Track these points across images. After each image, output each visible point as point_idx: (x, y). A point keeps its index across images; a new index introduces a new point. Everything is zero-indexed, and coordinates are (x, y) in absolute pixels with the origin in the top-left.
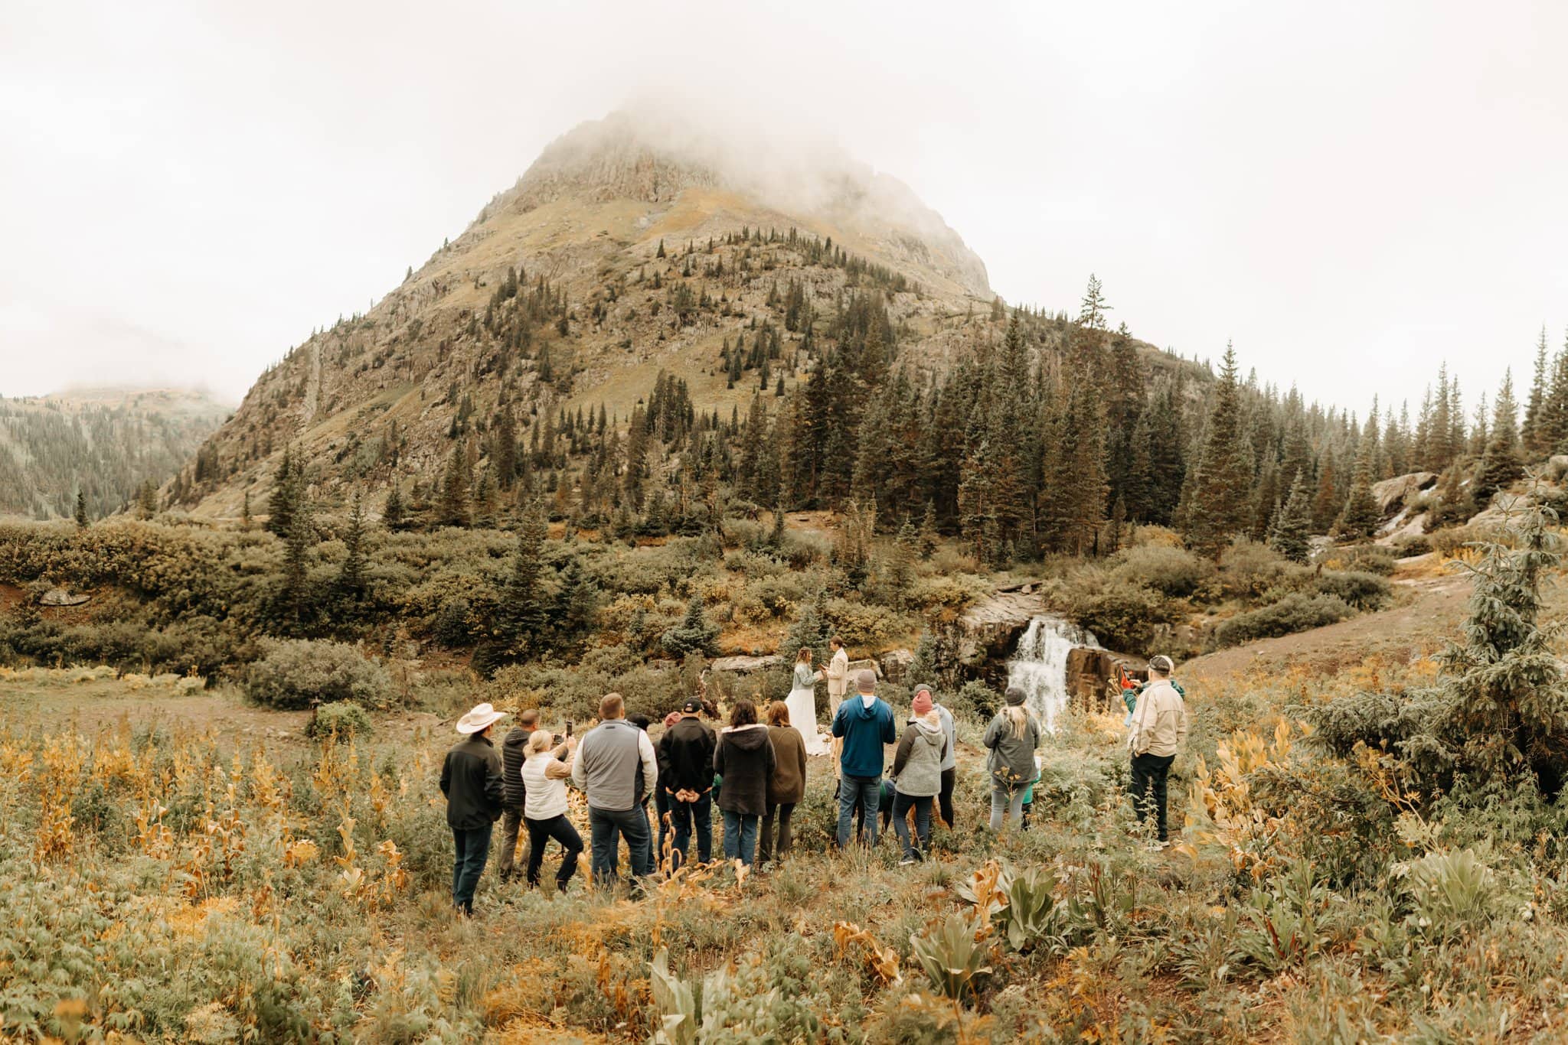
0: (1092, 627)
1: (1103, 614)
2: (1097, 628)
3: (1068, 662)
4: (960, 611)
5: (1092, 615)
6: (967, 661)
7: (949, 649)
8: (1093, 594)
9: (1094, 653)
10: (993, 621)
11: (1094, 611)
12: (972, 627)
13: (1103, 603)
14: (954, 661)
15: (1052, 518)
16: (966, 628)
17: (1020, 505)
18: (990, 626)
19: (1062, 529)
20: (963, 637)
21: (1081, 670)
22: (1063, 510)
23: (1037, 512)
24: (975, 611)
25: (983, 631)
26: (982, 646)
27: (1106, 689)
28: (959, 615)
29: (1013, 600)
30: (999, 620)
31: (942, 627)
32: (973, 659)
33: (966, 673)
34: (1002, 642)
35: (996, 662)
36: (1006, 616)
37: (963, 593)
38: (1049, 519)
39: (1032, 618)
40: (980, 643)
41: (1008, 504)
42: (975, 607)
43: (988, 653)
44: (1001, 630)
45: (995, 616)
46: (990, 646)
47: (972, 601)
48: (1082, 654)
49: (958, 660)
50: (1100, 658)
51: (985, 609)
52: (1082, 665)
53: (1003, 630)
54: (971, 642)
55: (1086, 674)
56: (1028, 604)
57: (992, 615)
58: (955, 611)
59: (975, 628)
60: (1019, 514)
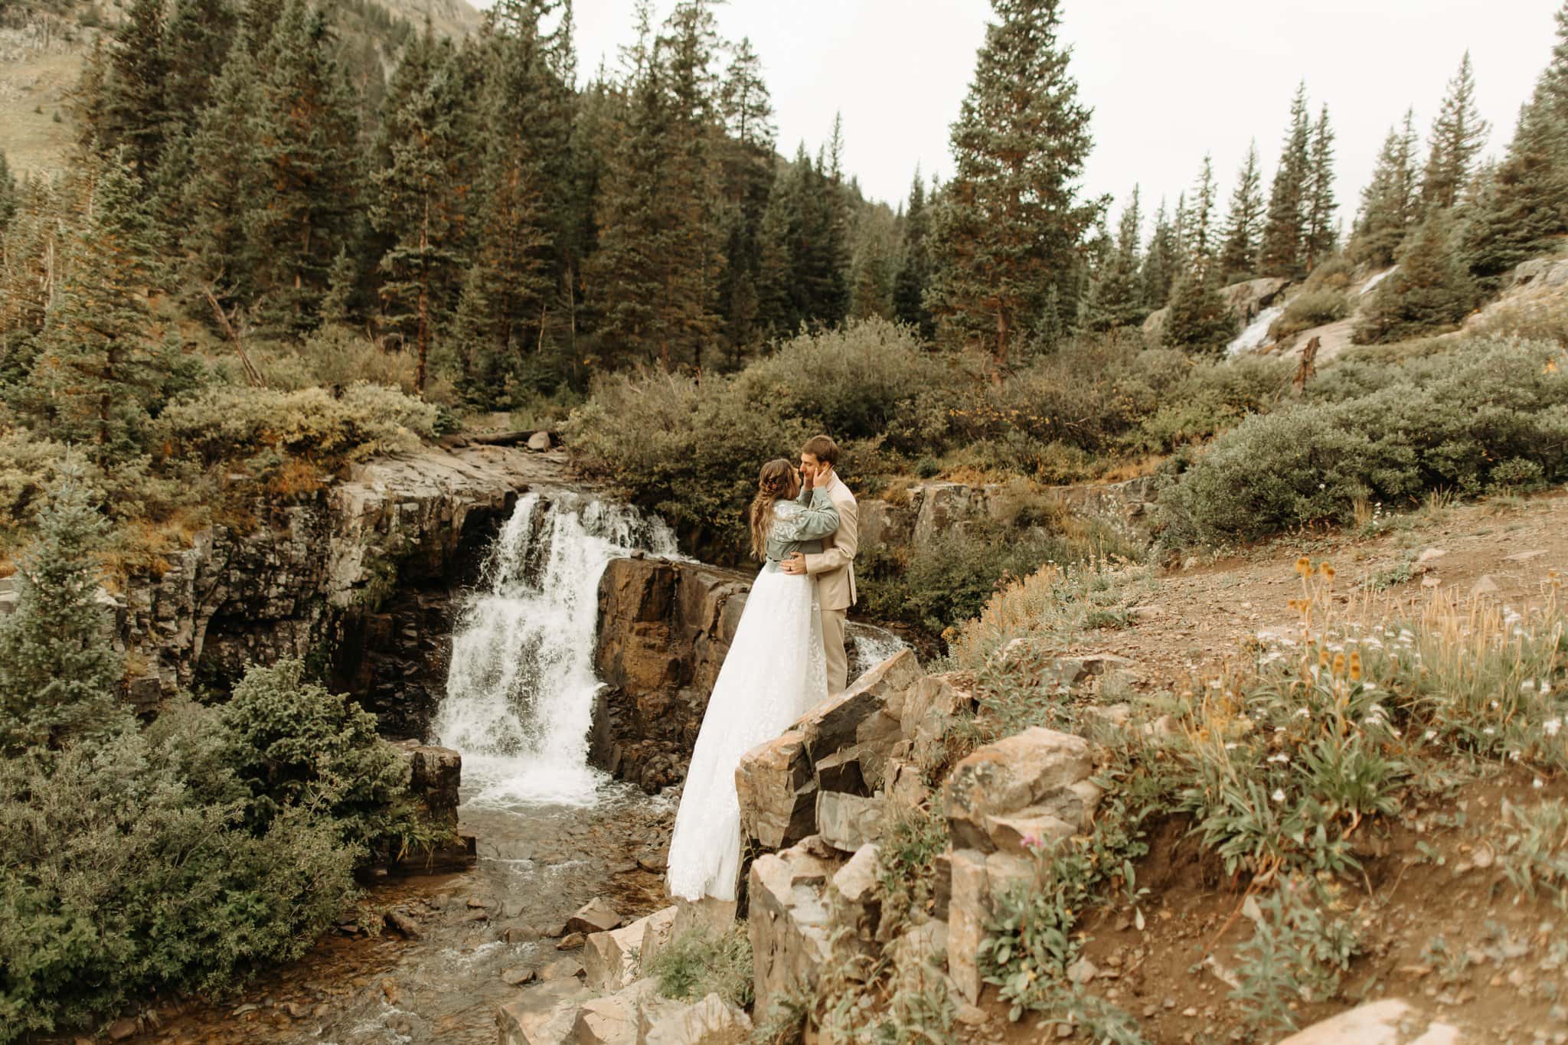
0: (664, 505)
1: (689, 473)
2: (676, 507)
3: (601, 595)
4: (341, 474)
5: (667, 476)
6: (343, 599)
7: (293, 568)
8: (668, 427)
9: (665, 567)
10: (420, 493)
11: (669, 466)
12: (358, 508)
13: (691, 448)
14: (311, 600)
15: (609, 304)
16: (346, 513)
17: (541, 272)
18: (409, 507)
19: (628, 328)
20: (336, 535)
21: (634, 612)
22: (632, 287)
23: (579, 297)
24: (374, 468)
25: (389, 519)
26: (382, 557)
27: (693, 660)
28: (329, 478)
29: (498, 457)
30: (435, 493)
31: (276, 510)
32: (358, 592)
33: (340, 632)
34: (438, 547)
35: (420, 599)
36: (455, 483)
37: (349, 422)
38: (601, 305)
39: (524, 490)
40: (378, 550)
41: (514, 267)
42: (378, 460)
43: (398, 576)
44: (438, 515)
45: (429, 482)
46: (408, 558)
47: (372, 446)
48: (637, 574)
49: (325, 596)
50: (679, 580)
51: (402, 465)
52: (638, 600)
53: (445, 517)
54: (354, 549)
55: (643, 625)
56: (531, 466)
57: (420, 478)
58: (321, 467)
59: (367, 512)
60: (539, 291)
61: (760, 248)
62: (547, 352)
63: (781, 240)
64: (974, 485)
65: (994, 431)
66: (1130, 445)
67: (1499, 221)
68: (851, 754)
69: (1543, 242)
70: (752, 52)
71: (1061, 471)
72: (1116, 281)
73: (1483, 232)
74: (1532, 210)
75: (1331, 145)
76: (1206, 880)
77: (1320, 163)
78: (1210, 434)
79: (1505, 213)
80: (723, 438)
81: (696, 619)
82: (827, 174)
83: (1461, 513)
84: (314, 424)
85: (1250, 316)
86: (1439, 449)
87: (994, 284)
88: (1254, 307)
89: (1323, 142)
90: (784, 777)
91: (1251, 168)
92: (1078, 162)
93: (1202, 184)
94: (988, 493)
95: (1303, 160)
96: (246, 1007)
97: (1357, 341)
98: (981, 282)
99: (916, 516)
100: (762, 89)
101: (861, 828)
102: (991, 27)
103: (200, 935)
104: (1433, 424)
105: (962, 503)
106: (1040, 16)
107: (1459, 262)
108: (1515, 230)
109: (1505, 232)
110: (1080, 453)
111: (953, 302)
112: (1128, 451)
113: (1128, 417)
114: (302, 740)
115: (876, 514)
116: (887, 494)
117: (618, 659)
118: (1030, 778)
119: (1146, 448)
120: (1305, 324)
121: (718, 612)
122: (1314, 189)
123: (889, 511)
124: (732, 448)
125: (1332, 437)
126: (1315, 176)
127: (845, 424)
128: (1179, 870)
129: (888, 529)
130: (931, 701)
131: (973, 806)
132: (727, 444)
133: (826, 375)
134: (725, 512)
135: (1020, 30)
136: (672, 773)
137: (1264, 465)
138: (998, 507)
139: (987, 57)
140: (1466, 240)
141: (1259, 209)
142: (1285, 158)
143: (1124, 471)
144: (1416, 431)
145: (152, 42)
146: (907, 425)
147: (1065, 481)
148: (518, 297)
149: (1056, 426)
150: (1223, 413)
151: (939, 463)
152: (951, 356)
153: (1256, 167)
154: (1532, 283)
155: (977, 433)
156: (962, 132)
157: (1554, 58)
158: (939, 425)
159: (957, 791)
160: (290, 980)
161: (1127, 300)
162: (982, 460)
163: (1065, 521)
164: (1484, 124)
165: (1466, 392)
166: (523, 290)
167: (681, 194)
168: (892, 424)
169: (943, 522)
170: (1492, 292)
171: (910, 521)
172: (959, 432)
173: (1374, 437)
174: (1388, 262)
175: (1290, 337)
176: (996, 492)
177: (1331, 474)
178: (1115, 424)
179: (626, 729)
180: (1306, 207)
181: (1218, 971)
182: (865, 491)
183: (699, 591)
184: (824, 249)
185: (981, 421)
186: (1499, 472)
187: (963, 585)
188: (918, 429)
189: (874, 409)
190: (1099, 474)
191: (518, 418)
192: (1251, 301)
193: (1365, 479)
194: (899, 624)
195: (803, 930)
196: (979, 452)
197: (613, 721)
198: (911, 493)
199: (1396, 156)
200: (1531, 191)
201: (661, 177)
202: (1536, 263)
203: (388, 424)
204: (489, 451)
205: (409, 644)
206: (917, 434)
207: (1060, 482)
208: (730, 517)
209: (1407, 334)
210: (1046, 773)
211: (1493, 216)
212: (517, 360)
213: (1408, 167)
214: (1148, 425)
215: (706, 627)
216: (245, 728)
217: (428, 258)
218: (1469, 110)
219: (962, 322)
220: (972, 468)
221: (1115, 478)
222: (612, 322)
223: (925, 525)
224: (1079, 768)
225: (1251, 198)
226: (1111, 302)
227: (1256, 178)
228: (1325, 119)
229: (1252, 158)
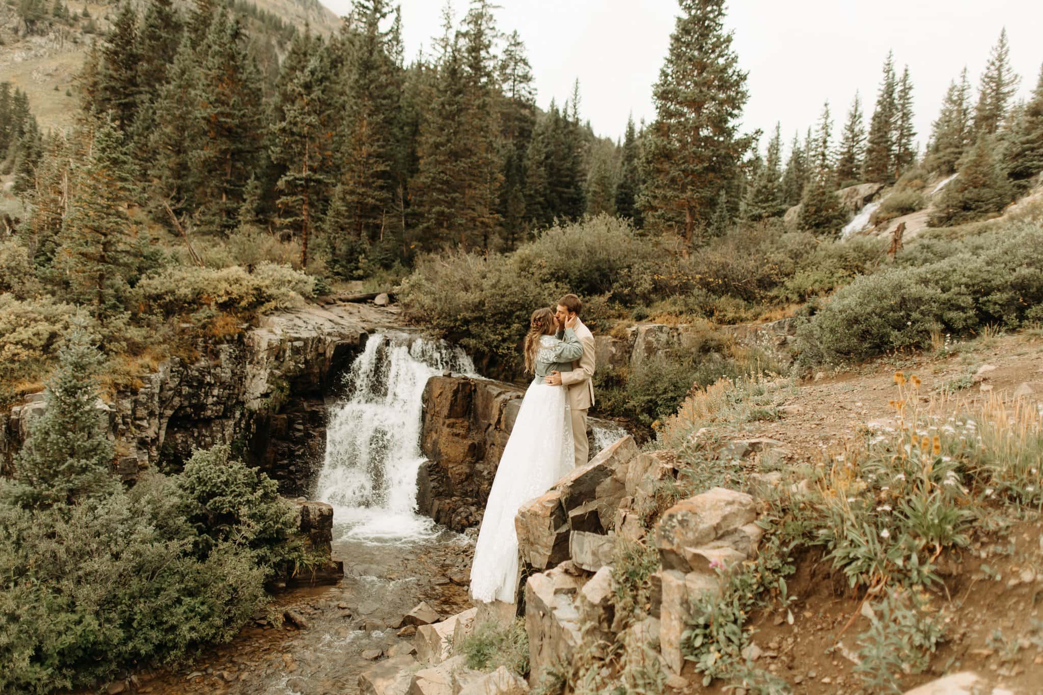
0: (464, 341)
1: (481, 319)
2: (472, 342)
3: (425, 400)
4: (253, 322)
5: (466, 322)
6: (255, 405)
7: (223, 385)
8: (466, 289)
9: (466, 382)
10: (304, 335)
11: (468, 315)
12: (264, 345)
13: (482, 303)
14: (234, 406)
15: (427, 208)
16: (256, 348)
17: (381, 188)
18: (297, 344)
19: (440, 224)
20: (250, 363)
21: (445, 412)
22: (442, 197)
23: (407, 204)
24: (274, 319)
25: (284, 351)
26: (280, 377)
27: (485, 443)
28: (245, 325)
29: (355, 311)
30: (314, 334)
31: (212, 347)
32: (265, 400)
33: (253, 427)
34: (316, 370)
35: (305, 404)
36: (327, 327)
37: (258, 289)
38: (422, 209)
39: (372, 331)
40: (277, 372)
41: (364, 185)
42: (276, 313)
43: (291, 389)
44: (317, 349)
45: (310, 327)
46: (296, 377)
47: (273, 304)
48: (447, 386)
49: (243, 403)
50: (475, 391)
51: (292, 316)
52: (448, 404)
53: (321, 351)
54: (262, 372)
55: (452, 420)
56: (378, 316)
57: (304, 325)
58: (239, 318)
59: (270, 347)
60: (381, 201)
61: (526, 170)
62: (386, 241)
63: (540, 164)
64: (672, 325)
65: (685, 289)
66: (777, 297)
67: (1028, 142)
68: (592, 506)
70: (519, 40)
71: (730, 315)
72: (765, 187)
73: (1016, 150)
75: (911, 93)
76: (836, 590)
77: (903, 105)
78: (831, 289)
79: (1033, 136)
80: (503, 296)
81: (486, 416)
82: (570, 119)
83: (1005, 340)
84: (235, 290)
85: (857, 209)
86: (990, 297)
87: (683, 190)
88: (859, 203)
89: (905, 91)
90: (547, 522)
91: (856, 110)
92: (739, 108)
93: (823, 121)
94: (681, 330)
95: (892, 104)
96: (195, 674)
97: (931, 225)
98: (674, 190)
99: (632, 346)
100: (526, 64)
101: (600, 556)
102: (679, 19)
103: (165, 626)
104: (985, 281)
105: (664, 337)
106: (712, 11)
107: (1001, 170)
108: (1039, 148)
109: (1032, 149)
110: (743, 303)
111: (655, 203)
112: (775, 301)
113: (775, 278)
114: (230, 498)
115: (606, 345)
116: (613, 332)
117: (435, 443)
118: (715, 522)
119: (787, 299)
120: (895, 214)
121: (501, 412)
122: (899, 122)
123: (614, 343)
124: (509, 302)
125: (915, 290)
126: (900, 114)
127: (584, 286)
128: (817, 584)
129: (614, 355)
130: (646, 471)
131: (676, 541)
132: (506, 300)
133: (571, 253)
134: (505, 345)
135: (699, 21)
136: (472, 519)
137: (869, 310)
138: (688, 339)
139: (677, 39)
140: (1005, 155)
141: (862, 137)
142: (879, 103)
143: (773, 315)
144: (973, 285)
145: (129, 43)
146: (626, 285)
147: (733, 322)
148: (367, 204)
149: (726, 285)
150: (840, 274)
151: (647, 311)
152: (654, 239)
153: (859, 109)
155: (673, 290)
156: (660, 90)
158: (647, 286)
159: (665, 531)
160: (224, 656)
161: (773, 200)
162: (677, 309)
163: (733, 349)
164: (1016, 76)
165: (1008, 258)
166: (370, 200)
167: (473, 135)
168: (616, 285)
169: (650, 350)
170: (1024, 190)
171: (628, 350)
172: (661, 290)
173: (944, 290)
174: (952, 171)
175: (884, 223)
176: (686, 330)
177: (915, 315)
178: (766, 283)
179: (441, 489)
180: (894, 135)
181: (845, 653)
182: (598, 330)
183: (488, 398)
184: (568, 169)
185: (676, 283)
186: (1030, 313)
187: (665, 392)
188: (633, 288)
189: (604, 275)
190: (756, 317)
191: (368, 285)
192: (858, 199)
193: (939, 318)
194: (622, 419)
195: (563, 624)
196: (675, 303)
197: (432, 484)
198: (629, 331)
199: (956, 99)
201: (460, 124)
203: (283, 290)
204: (349, 307)
205: (298, 434)
206: (633, 291)
207: (729, 323)
208: (508, 348)
209: (965, 220)
210: (725, 518)
211: (1024, 139)
212: (367, 246)
213: (964, 106)
214: (789, 284)
215: (493, 421)
216: (193, 490)
217: (308, 180)
218: (1006, 67)
219: (662, 216)
220: (670, 314)
221: (767, 319)
222: (429, 220)
223: (639, 352)
224: (747, 515)
225: (856, 129)
226: (762, 201)
227: (860, 116)
228: (906, 75)
229: (857, 103)
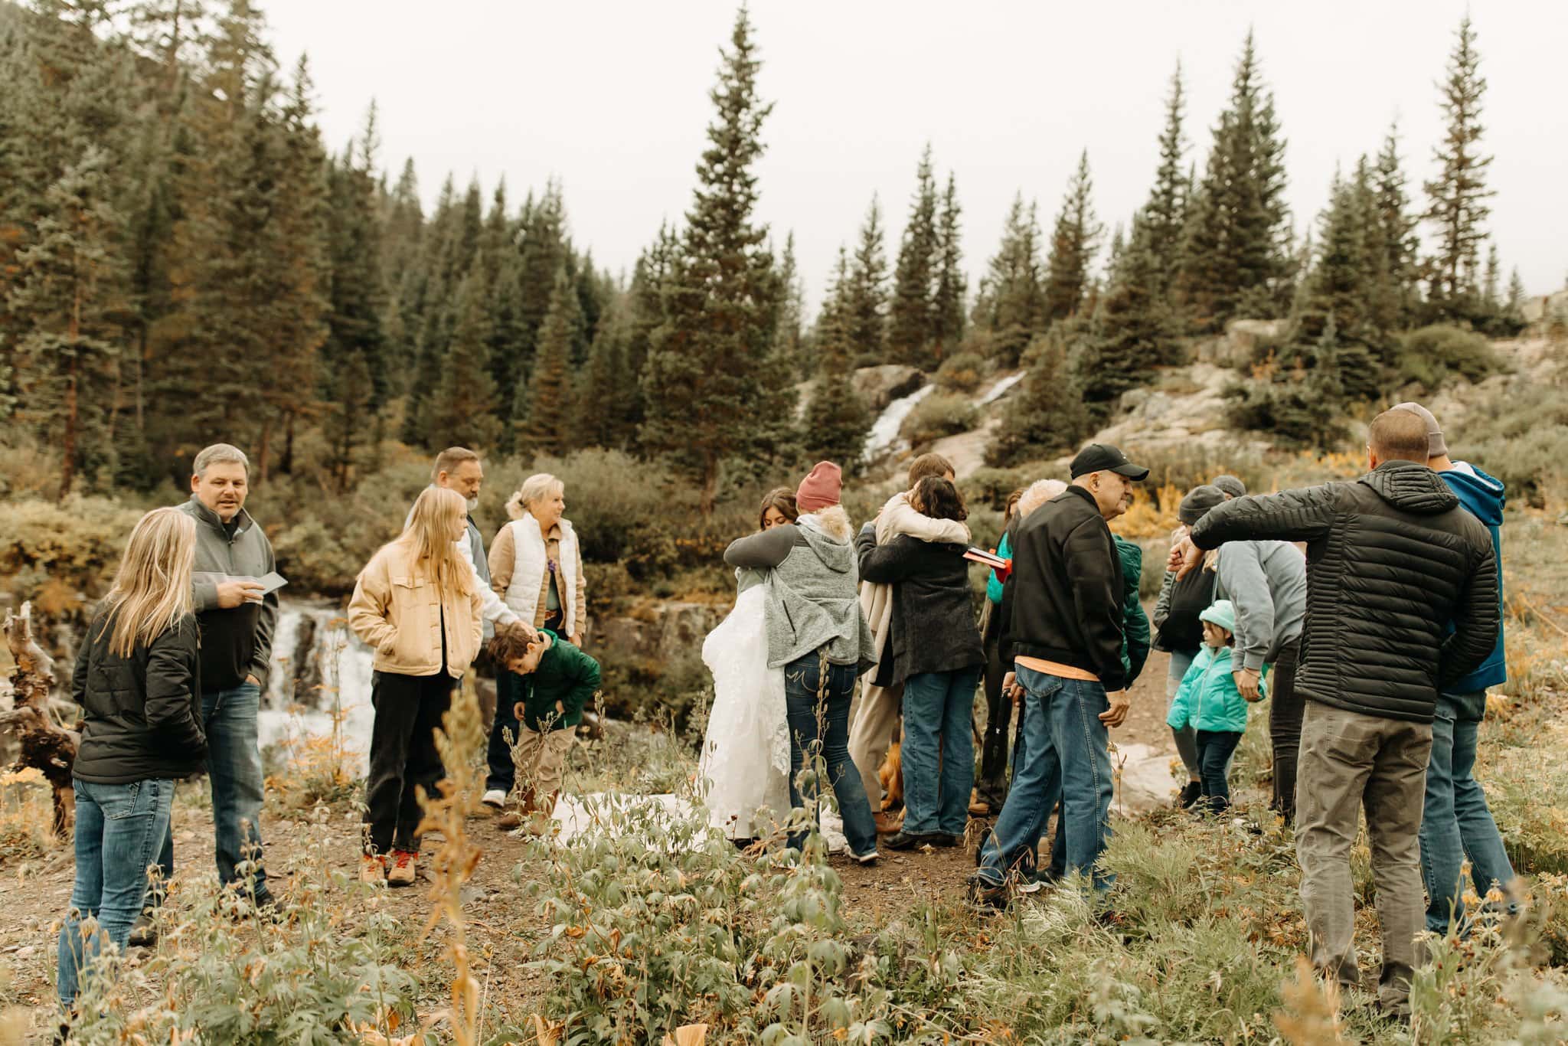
31: (47, 628)
64: (707, 605)
67: (1108, 349)
69: (1143, 373)
73: (1095, 358)
74: (1133, 341)
75: (959, 219)
77: (948, 237)
79: (1112, 342)
84: (66, 542)
85: (880, 408)
88: (883, 397)
89: (950, 215)
91: (873, 227)
93: (837, 276)
95: (930, 233)
97: (990, 461)
99: (660, 632)
102: (698, 195)
105: (700, 621)
106: (741, 193)
107: (1075, 384)
108: (1123, 359)
109: (1113, 361)
115: (628, 630)
116: (635, 613)
120: (940, 432)
122: (941, 266)
123: (639, 628)
126: (943, 252)
129: (639, 643)
135: (724, 202)
140: (1081, 365)
141: (882, 275)
142: (912, 227)
146: (643, 552)
151: (672, 586)
153: (879, 225)
154: (1135, 413)
155: (704, 560)
157: (1157, 178)
158: (670, 553)
162: (710, 584)
164: (1101, 225)
168: (628, 550)
169: (685, 637)
170: (1103, 419)
171: (656, 637)
172: (690, 559)
174: (1013, 365)
175: (924, 445)
180: (934, 287)
182: (614, 610)
185: (706, 550)
188: (652, 556)
189: (609, 537)
192: (878, 392)
196: (706, 576)
198: (656, 612)
199: (1022, 249)
200: (1134, 324)
202: (1137, 394)
206: (651, 561)
209: (1031, 457)
211: (1102, 344)
213: (1033, 263)
217: (82, 349)
218: (1087, 211)
220: (702, 590)
223: (670, 640)
225: (875, 259)
227: (879, 238)
228: (951, 189)
229: (875, 213)
